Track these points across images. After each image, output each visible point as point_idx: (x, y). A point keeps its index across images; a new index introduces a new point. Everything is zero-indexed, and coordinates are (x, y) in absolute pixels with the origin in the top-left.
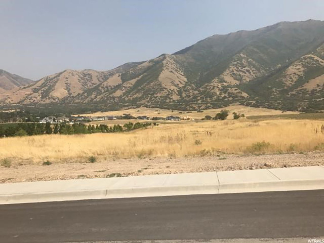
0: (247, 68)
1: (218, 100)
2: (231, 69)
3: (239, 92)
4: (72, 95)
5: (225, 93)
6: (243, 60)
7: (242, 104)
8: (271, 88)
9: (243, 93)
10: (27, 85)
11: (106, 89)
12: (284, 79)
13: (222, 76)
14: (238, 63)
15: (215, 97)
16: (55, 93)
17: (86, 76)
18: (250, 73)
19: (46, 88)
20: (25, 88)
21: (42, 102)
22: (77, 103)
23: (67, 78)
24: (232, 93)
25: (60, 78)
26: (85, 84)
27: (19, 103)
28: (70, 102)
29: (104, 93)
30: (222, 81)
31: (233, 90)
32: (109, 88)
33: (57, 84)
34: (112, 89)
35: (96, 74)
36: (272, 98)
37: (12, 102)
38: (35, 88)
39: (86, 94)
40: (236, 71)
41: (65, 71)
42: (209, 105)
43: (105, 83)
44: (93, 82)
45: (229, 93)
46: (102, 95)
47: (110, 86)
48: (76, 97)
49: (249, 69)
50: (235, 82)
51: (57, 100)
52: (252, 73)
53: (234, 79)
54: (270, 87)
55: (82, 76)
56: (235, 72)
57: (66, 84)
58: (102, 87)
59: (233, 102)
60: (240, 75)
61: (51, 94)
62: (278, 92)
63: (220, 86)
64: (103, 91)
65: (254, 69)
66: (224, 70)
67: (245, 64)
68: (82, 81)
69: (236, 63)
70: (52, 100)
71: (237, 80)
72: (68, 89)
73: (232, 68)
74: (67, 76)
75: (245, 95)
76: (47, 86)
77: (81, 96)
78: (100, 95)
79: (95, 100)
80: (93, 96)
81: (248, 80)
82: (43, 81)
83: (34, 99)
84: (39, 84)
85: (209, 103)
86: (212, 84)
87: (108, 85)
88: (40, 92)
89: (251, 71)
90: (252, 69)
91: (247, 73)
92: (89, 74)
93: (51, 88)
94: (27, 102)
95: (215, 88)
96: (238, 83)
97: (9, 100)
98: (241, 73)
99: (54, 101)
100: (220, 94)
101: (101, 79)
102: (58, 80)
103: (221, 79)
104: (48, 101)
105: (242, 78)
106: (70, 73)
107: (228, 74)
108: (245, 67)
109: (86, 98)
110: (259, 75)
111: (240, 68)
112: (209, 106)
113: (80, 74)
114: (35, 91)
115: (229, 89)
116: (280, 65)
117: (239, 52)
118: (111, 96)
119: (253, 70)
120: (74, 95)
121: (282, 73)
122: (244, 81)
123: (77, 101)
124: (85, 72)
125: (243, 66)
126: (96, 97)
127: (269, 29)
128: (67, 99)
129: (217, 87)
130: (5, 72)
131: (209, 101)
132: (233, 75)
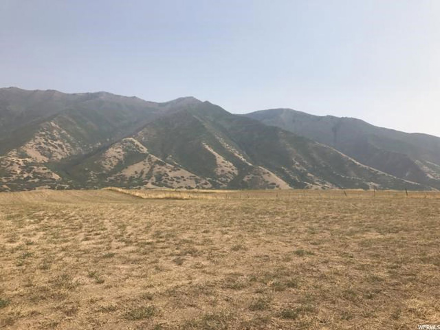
0: (58, 142)
1: (18, 180)
2: (36, 141)
3: (49, 173)
5: (29, 172)
6: (55, 131)
7: (53, 188)
8: (89, 171)
9: (53, 174)
12: (103, 162)
13: (23, 148)
14: (47, 134)
15: (14, 176)
18: (63, 149)
24: (39, 173)
30: (23, 155)
31: (41, 170)
36: (89, 183)
40: (44, 143)
42: (5, 186)
45: (34, 173)
49: (61, 143)
50: (41, 158)
52: (65, 149)
53: (42, 154)
54: (86, 169)
56: (43, 145)
59: (40, 184)
60: (49, 150)
62: (95, 176)
63: (21, 163)
65: (68, 144)
66: (28, 141)
67: (57, 136)
69: (44, 133)
71: (45, 156)
73: (39, 139)
75: (56, 177)
81: (60, 157)
85: (5, 184)
86: (10, 159)
89: (64, 146)
90: (66, 144)
91: (59, 148)
95: (15, 164)
96: (46, 159)
98: (51, 148)
100: (22, 173)
103: (22, 153)
105: (51, 154)
107: (32, 146)
108: (56, 140)
110: (73, 152)
111: (49, 141)
112: (6, 189)
115: (35, 167)
116: (100, 144)
117: (50, 119)
119: (67, 146)
121: (101, 155)
122: (55, 158)
125: (54, 139)
127: (89, 97)
129: (17, 163)
131: (5, 181)
132: (40, 149)
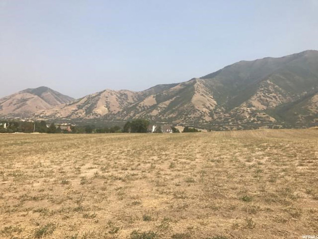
0: (273, 94)
1: (248, 123)
2: (258, 95)
3: (267, 117)
4: (113, 113)
5: (254, 117)
6: (270, 87)
7: (270, 127)
8: (298, 114)
9: (270, 117)
10: (72, 102)
11: (143, 108)
12: (309, 107)
13: (250, 101)
14: (265, 89)
15: (245, 120)
16: (97, 111)
17: (122, 96)
18: (276, 99)
19: (89, 105)
20: (70, 105)
21: (87, 118)
22: (118, 120)
23: (107, 97)
24: (260, 117)
25: (101, 97)
26: (122, 103)
27: (67, 117)
28: (112, 118)
29: (142, 111)
30: (250, 106)
31: (261, 115)
32: (146, 108)
33: (99, 102)
34: (148, 109)
35: (131, 94)
36: (298, 123)
37: (61, 117)
38: (79, 105)
39: (125, 112)
40: (263, 96)
41: (104, 91)
42: (240, 126)
43: (142, 103)
44: (128, 101)
45: (258, 117)
46: (140, 114)
47: (146, 106)
48: (117, 114)
49: (275, 95)
50: (262, 107)
51: (99, 116)
52: (278, 99)
53: (262, 104)
54: (296, 113)
55: (119, 96)
56: (262, 98)
57: (107, 102)
58: (140, 107)
59: (262, 125)
60: (267, 101)
61: (94, 110)
62: (303, 119)
63: (249, 111)
64: (140, 110)
65: (280, 95)
66: (253, 95)
67: (272, 90)
68: (120, 100)
69: (262, 89)
70: (95, 116)
71: (265, 105)
72: (108, 107)
73: (260, 94)
74: (107, 96)
75: (272, 119)
76: (90, 103)
77: (121, 114)
78: (138, 114)
79: (134, 118)
80: (132, 114)
81: (274, 105)
82: (85, 99)
83: (80, 115)
84: (83, 101)
85: (240, 125)
86: (242, 108)
87: (145, 105)
88: (84, 108)
89: (277, 97)
90: (279, 95)
91: (274, 99)
92: (125, 94)
93: (94, 106)
94: (74, 117)
95: (245, 112)
96: (265, 108)
97: (59, 115)
98: (268, 99)
99: (97, 117)
100: (250, 118)
101: (135, 99)
102: (99, 98)
103: (249, 104)
104: (92, 117)
105: (269, 103)
106: (109, 93)
107: (255, 99)
108: (271, 93)
109: (126, 115)
110: (285, 101)
111: (267, 94)
112: (241, 128)
113: (117, 94)
114: (80, 107)
115: (258, 113)
116: (306, 93)
117: (266, 79)
118: (149, 114)
119: (279, 97)
120: (115, 113)
121: (308, 101)
122: (271, 106)
123: (118, 118)
124: (122, 92)
125: (270, 92)
126: (134, 115)
127: (296, 56)
128: (109, 116)
129: (247, 111)
130: (50, 89)
131: (240, 123)
132: (260, 100)
